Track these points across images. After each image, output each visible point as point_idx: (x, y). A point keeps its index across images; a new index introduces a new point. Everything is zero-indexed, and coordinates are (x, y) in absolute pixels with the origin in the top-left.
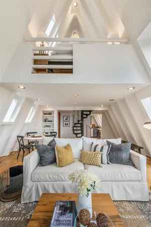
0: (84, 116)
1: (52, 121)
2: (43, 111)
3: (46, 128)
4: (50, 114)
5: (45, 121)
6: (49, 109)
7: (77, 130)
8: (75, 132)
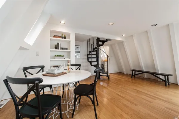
0: (100, 43)
1: (66, 49)
2: (52, 32)
3: (58, 59)
4: (64, 37)
5: (56, 48)
6: (62, 29)
7: (91, 58)
8: (90, 60)
